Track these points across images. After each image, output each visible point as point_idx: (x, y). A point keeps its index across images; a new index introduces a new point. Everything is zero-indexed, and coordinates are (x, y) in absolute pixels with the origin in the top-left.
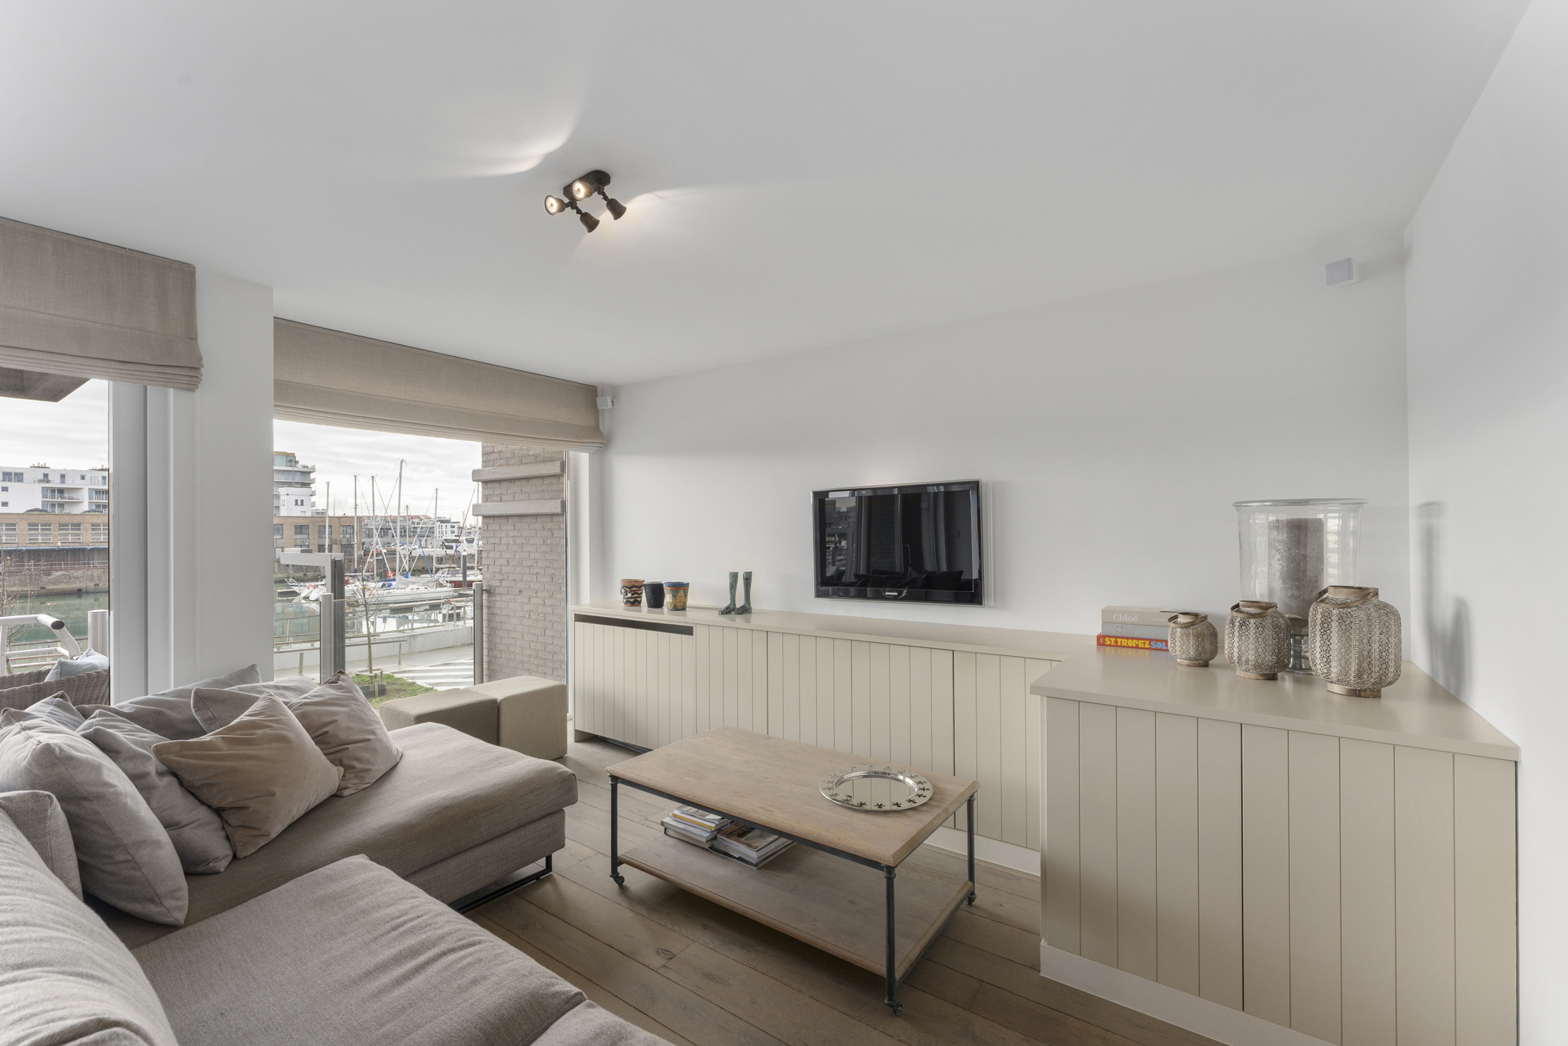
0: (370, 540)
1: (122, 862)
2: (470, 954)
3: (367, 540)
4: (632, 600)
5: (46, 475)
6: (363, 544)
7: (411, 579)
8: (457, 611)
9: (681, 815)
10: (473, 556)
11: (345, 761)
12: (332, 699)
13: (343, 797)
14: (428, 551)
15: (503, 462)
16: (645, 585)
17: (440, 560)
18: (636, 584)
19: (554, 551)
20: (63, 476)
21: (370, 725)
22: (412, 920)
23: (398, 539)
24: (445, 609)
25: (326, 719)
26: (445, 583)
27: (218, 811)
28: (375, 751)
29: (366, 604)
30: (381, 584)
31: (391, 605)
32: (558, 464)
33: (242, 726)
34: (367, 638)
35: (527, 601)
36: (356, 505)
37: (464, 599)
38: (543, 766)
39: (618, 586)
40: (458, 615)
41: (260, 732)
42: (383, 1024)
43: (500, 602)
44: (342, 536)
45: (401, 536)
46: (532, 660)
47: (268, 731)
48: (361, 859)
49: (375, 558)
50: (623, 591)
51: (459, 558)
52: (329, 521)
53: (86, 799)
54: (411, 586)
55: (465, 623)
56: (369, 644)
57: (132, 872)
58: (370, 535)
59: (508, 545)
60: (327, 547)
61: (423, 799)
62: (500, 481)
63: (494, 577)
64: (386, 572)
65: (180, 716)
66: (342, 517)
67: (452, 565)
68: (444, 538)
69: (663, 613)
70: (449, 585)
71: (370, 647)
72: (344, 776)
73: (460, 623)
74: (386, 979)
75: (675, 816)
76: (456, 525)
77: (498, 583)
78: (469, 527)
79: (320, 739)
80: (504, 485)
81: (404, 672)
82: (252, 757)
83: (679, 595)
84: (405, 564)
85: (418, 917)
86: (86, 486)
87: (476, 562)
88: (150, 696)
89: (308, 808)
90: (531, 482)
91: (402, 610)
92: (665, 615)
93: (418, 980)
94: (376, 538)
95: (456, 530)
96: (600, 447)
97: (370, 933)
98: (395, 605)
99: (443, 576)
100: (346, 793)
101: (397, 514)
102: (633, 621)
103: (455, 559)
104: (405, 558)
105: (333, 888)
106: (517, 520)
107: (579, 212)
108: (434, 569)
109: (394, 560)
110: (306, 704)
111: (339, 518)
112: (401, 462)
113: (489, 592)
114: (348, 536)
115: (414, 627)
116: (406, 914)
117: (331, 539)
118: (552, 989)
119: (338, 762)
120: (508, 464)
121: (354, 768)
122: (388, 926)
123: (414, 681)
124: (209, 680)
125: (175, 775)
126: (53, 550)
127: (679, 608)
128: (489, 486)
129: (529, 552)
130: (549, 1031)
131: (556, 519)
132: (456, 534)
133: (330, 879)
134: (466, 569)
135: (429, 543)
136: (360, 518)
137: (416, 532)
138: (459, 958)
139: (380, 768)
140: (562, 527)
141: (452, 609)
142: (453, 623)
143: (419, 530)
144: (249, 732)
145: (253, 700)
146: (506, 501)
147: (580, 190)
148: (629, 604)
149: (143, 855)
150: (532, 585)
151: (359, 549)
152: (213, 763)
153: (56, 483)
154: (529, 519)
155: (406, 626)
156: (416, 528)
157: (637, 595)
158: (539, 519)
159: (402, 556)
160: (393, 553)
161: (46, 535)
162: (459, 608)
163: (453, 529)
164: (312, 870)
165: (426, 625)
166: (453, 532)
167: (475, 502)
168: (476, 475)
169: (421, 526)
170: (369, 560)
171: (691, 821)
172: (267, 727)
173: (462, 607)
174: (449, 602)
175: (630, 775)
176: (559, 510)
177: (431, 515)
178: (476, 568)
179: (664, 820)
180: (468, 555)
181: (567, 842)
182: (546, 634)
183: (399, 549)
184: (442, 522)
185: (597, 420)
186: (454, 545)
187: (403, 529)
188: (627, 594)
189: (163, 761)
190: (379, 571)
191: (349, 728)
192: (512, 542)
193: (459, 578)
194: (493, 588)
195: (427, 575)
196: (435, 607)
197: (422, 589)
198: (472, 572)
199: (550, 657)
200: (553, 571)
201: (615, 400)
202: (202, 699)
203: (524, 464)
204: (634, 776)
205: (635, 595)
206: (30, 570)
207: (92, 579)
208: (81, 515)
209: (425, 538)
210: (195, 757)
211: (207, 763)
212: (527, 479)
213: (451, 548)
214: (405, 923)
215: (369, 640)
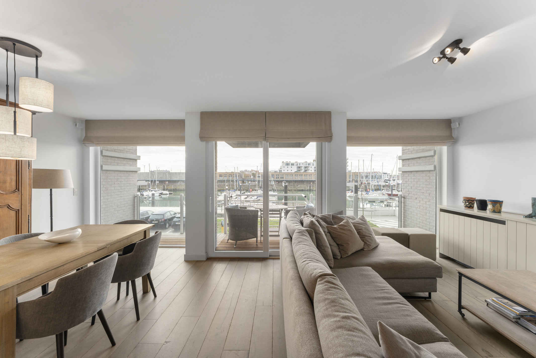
0: (363, 179)
1: (323, 249)
2: (405, 307)
3: (362, 179)
4: (469, 206)
5: (297, 164)
6: (361, 180)
7: (375, 192)
8: (390, 204)
9: (497, 301)
10: (395, 185)
11: (364, 241)
12: (361, 223)
13: (364, 250)
14: (380, 183)
15: (410, 152)
16: (476, 200)
17: (384, 186)
18: (471, 199)
19: (430, 184)
20: (300, 164)
21: (371, 233)
22: (387, 290)
23: (370, 179)
24: (385, 203)
25: (360, 228)
26: (385, 194)
27: (338, 244)
28: (372, 240)
29: (362, 199)
30: (366, 193)
31: (368, 200)
32: (433, 151)
33: (342, 225)
34: (362, 209)
35: (419, 202)
36: (359, 169)
37: (392, 200)
38: (428, 260)
39: (462, 199)
40: (390, 205)
41: (346, 228)
42: (381, 313)
43: (408, 202)
44: (355, 178)
45: (372, 178)
46: (420, 223)
47: (347, 228)
48: (370, 268)
49: (364, 185)
50: (464, 202)
51: (390, 186)
52: (352, 174)
53: (317, 233)
54: (374, 194)
55: (392, 208)
56: (363, 211)
57: (324, 252)
58: (362, 178)
59: (411, 182)
60: (351, 181)
61: (386, 258)
62: (409, 159)
63: (406, 193)
64: (367, 189)
65: (329, 220)
66: (355, 172)
67: (388, 188)
68: (385, 179)
69: (486, 213)
70: (386, 195)
71: (363, 212)
72: (364, 245)
73: (391, 208)
74: (381, 302)
75: (493, 300)
76: (389, 175)
77: (407, 195)
78: (393, 175)
79: (359, 233)
80: (410, 160)
81: (373, 221)
82: (344, 233)
83: (496, 206)
84: (373, 187)
85: (388, 290)
86: (303, 166)
87: (396, 187)
88: (323, 214)
89: (356, 250)
90: (421, 159)
91: (372, 202)
92: (488, 214)
93: (390, 306)
94: (364, 179)
95: (389, 176)
96: (452, 143)
97: (375, 288)
98: (370, 200)
99: (384, 192)
100: (365, 249)
101: (370, 171)
102: (469, 214)
103: (388, 186)
104: (373, 185)
105: (364, 273)
106: (415, 173)
107: (447, 58)
108: (382, 189)
109: (369, 186)
110: (355, 223)
111: (354, 173)
112: (372, 155)
113: (404, 198)
114: (356, 178)
115: (376, 207)
116: (384, 287)
117: (352, 179)
118: (436, 331)
119: (363, 241)
120: (411, 153)
121: (367, 243)
122: (380, 288)
123: (376, 224)
124: (334, 213)
125: (330, 233)
126: (298, 181)
127: (496, 212)
128: (404, 161)
129: (420, 185)
130: (435, 343)
131: (431, 172)
132: (389, 178)
133: (364, 270)
134: (392, 190)
135: (380, 181)
136: (360, 173)
137: (376, 177)
138: (402, 306)
139: (374, 246)
140: (434, 175)
141: (388, 203)
142: (388, 207)
143: (377, 176)
144: (343, 227)
145: (343, 220)
146: (411, 166)
147: (448, 51)
148: (467, 207)
149: (326, 249)
150: (421, 196)
151: (359, 182)
152: (337, 233)
153: (299, 166)
154: (420, 173)
155: (373, 207)
156: (376, 176)
157: (471, 204)
158: (424, 173)
159: (372, 185)
160: (369, 183)
161: (302, 177)
162: (390, 203)
163: (388, 176)
164: (358, 266)
165: (379, 207)
166: (388, 177)
167: (398, 167)
168: (400, 158)
169: (377, 175)
170: (362, 185)
171: (504, 306)
172: (347, 227)
173: (391, 203)
174: (386, 201)
175: (468, 274)
176: (433, 169)
177: (381, 171)
178: (396, 190)
179: (486, 300)
180: (393, 185)
181: (437, 291)
182: (427, 215)
183: (371, 182)
184: (384, 174)
185: (451, 132)
186: (388, 181)
187: (372, 176)
188: (466, 203)
189: (328, 230)
190: (365, 189)
191: (366, 232)
192: (413, 181)
193: (390, 193)
194: (406, 196)
195: (379, 191)
196: (382, 202)
197: (378, 195)
198: (395, 191)
199: (428, 223)
200: (430, 192)
201: (460, 123)
202: (334, 217)
203: (418, 152)
204: (470, 275)
205: (470, 204)
206: (295, 185)
207: (304, 188)
208: (303, 172)
209: (379, 179)
210: (333, 230)
211: (336, 232)
212: (419, 158)
213: (387, 182)
214: (384, 290)
215: (363, 210)
